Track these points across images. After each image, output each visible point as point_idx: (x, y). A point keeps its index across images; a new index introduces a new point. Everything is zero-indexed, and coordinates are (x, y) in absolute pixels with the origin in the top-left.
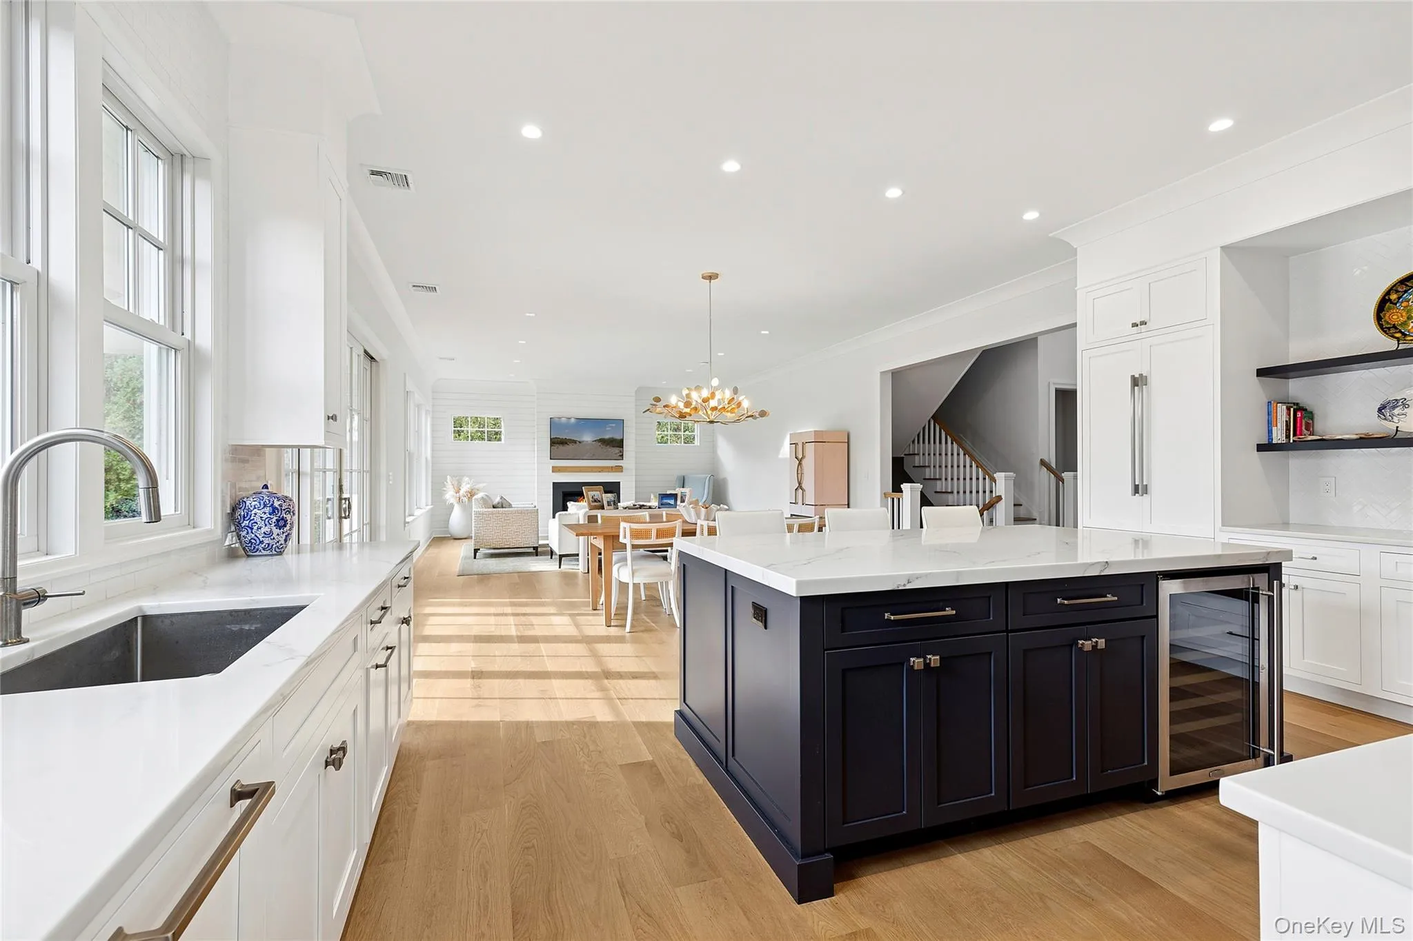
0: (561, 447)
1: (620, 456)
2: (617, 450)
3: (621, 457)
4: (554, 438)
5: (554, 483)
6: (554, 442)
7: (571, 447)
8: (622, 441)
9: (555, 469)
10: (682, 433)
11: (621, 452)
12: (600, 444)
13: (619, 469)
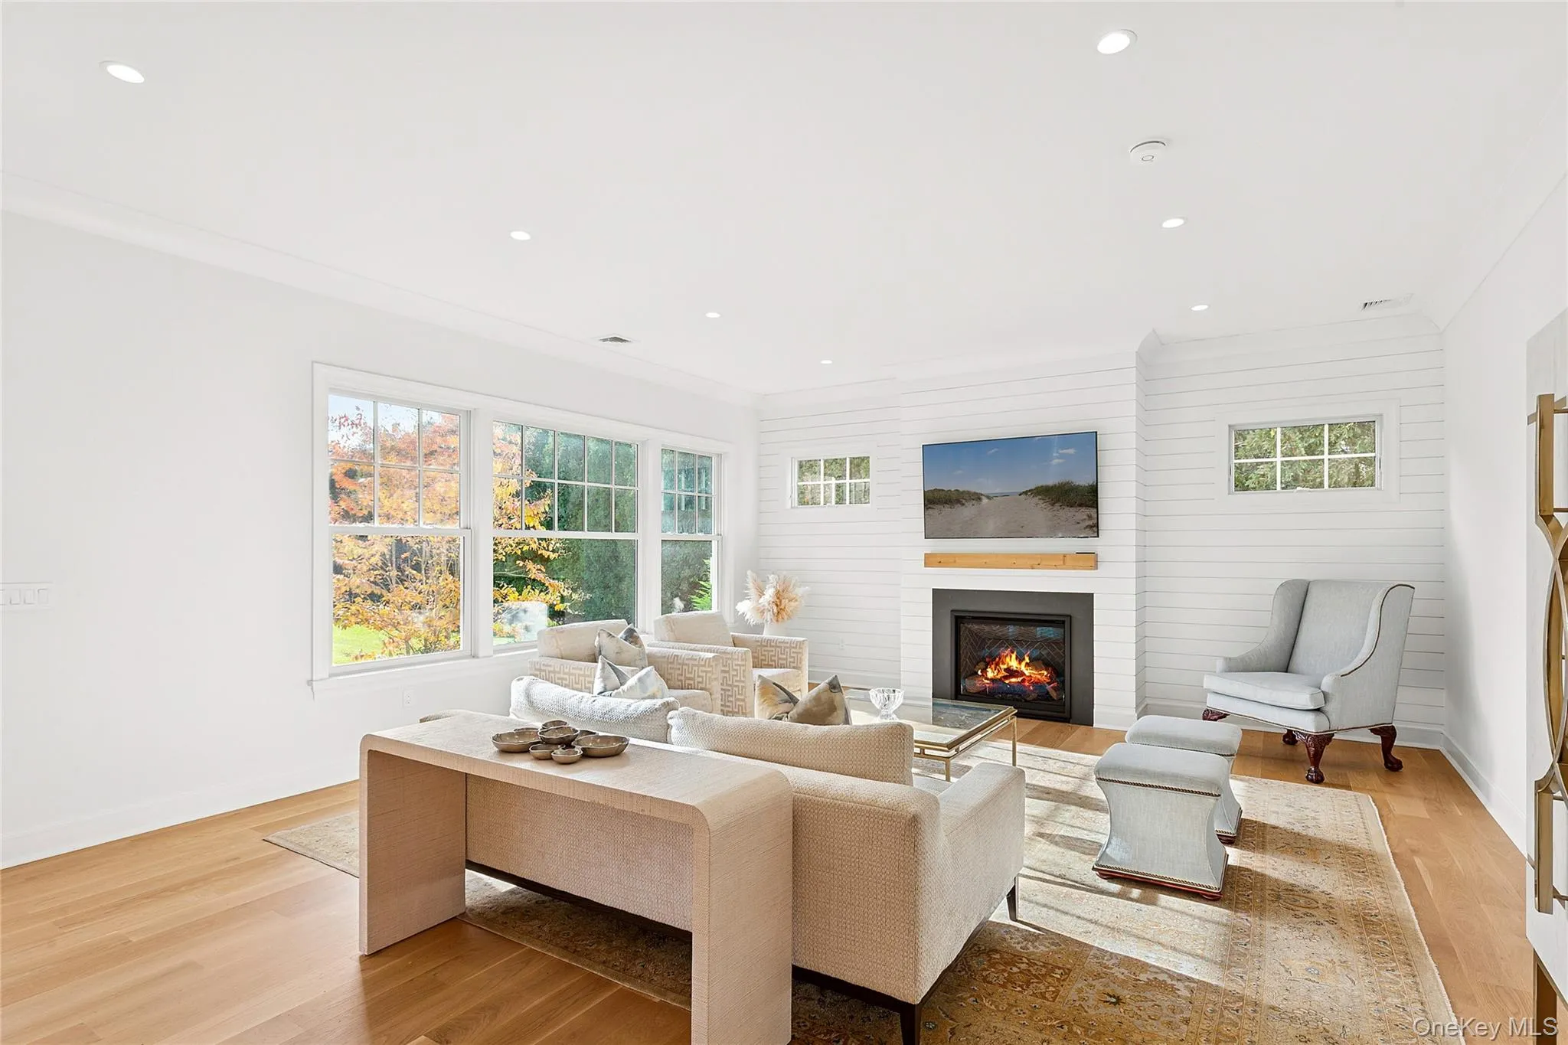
0: (947, 510)
1: (1091, 527)
2: (1082, 513)
3: (1094, 529)
4: (928, 491)
5: (933, 589)
6: (934, 500)
7: (967, 511)
8: (1093, 490)
9: (931, 560)
10: (1326, 457)
11: (1090, 517)
12: (1036, 499)
13: (1090, 560)
